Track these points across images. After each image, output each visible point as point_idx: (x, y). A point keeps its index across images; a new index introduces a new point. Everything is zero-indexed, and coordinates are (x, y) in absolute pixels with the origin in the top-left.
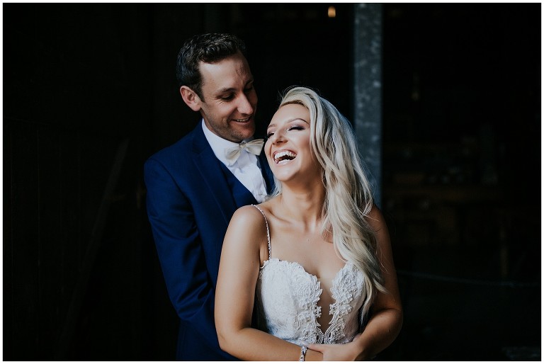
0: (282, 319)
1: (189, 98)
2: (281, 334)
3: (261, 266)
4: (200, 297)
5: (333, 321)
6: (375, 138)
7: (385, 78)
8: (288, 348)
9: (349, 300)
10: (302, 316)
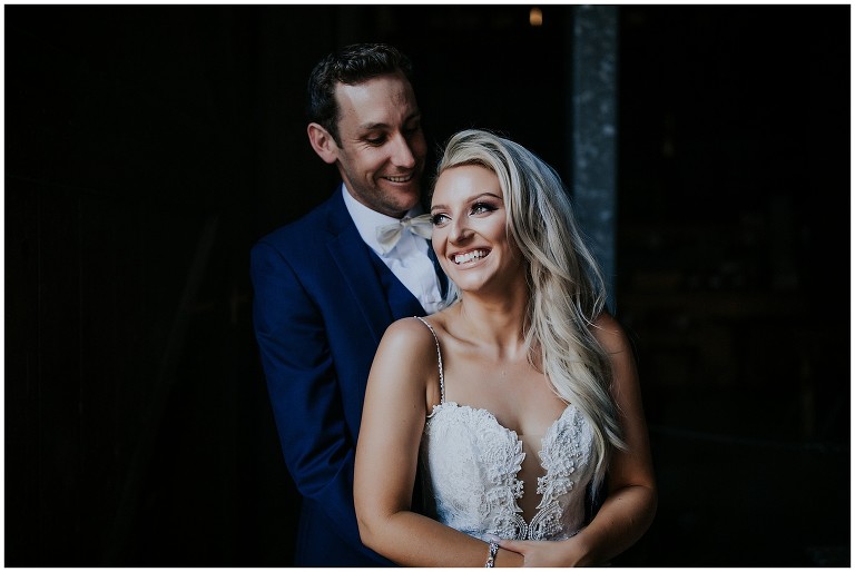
0: (461, 498)
1: (322, 142)
2: (459, 523)
3: (428, 413)
4: (332, 461)
5: (543, 505)
6: (606, 215)
7: (623, 120)
8: (470, 545)
9: (568, 470)
10: (493, 495)
